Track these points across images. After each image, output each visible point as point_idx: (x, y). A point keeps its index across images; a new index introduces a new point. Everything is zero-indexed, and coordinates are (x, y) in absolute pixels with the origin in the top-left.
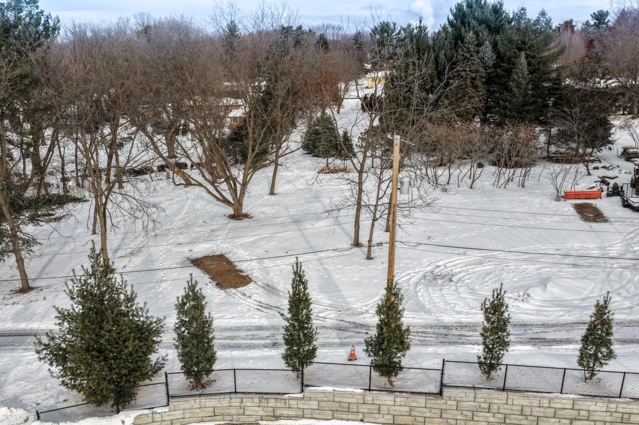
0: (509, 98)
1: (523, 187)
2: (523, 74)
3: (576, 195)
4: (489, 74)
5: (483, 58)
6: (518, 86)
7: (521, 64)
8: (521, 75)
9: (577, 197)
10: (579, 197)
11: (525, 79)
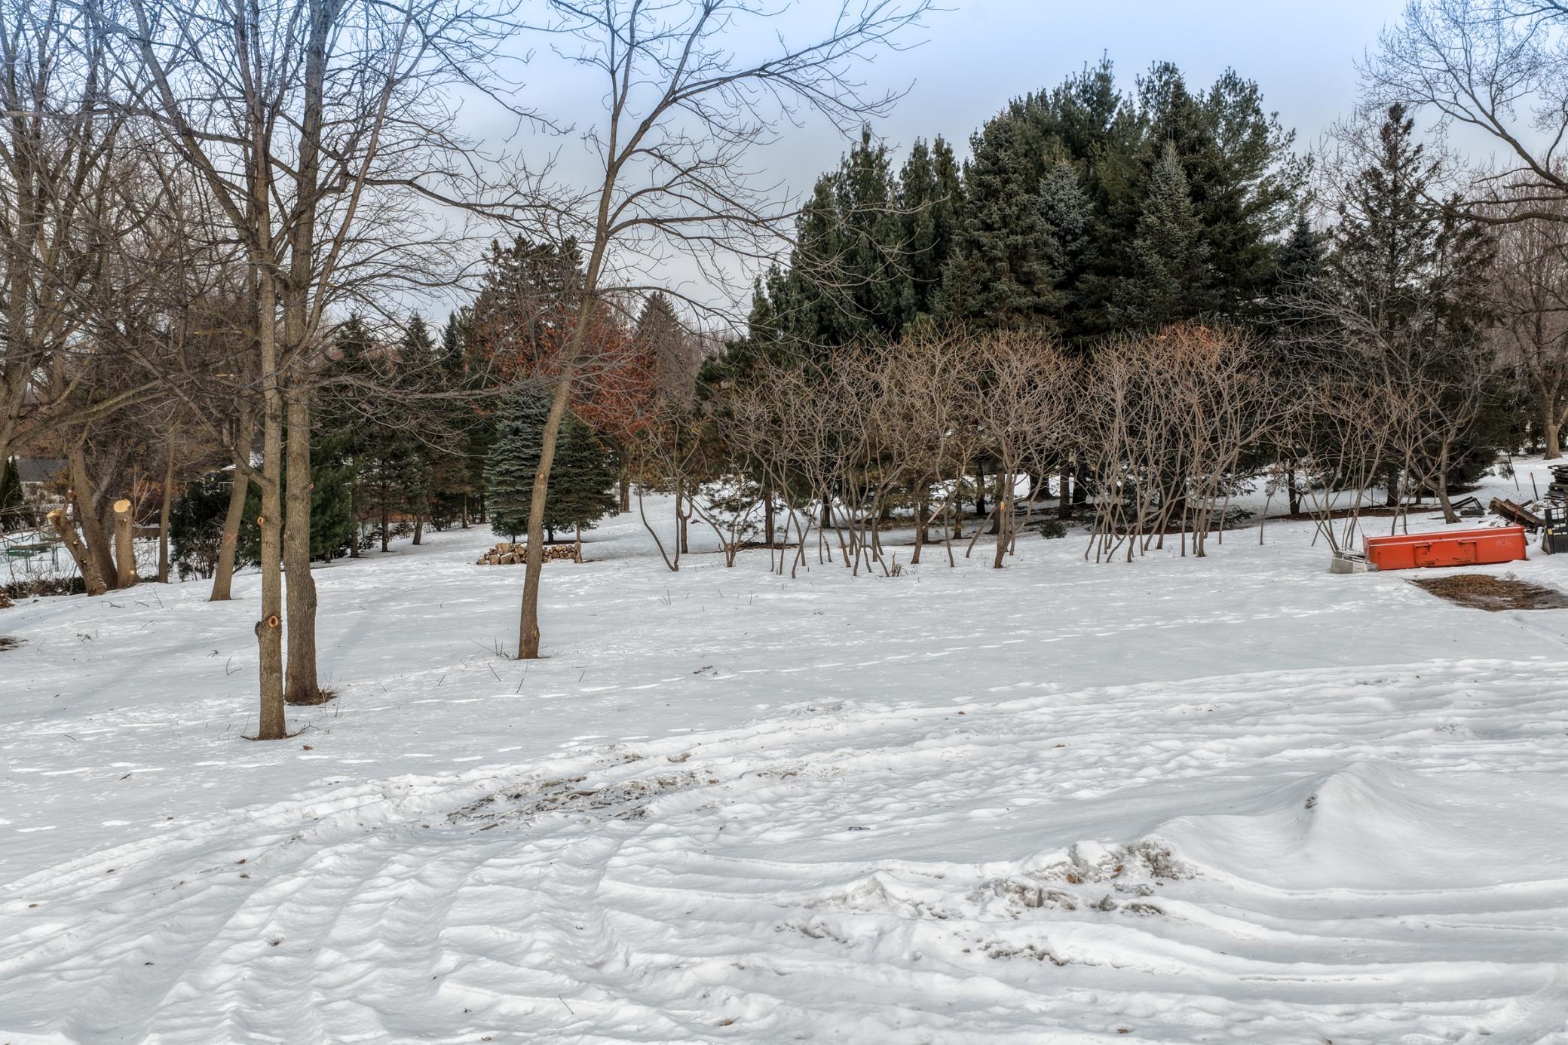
0: (1136, 292)
1: (1201, 554)
2: (1175, 207)
3: (1415, 549)
4: (1073, 255)
5: (1052, 208)
6: (1164, 245)
7: (1167, 179)
8: (1166, 211)
9: (1421, 559)
10: (1429, 558)
11: (1184, 225)
